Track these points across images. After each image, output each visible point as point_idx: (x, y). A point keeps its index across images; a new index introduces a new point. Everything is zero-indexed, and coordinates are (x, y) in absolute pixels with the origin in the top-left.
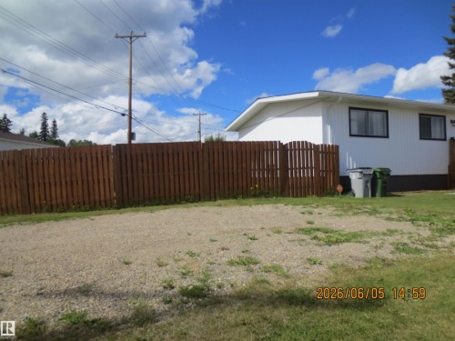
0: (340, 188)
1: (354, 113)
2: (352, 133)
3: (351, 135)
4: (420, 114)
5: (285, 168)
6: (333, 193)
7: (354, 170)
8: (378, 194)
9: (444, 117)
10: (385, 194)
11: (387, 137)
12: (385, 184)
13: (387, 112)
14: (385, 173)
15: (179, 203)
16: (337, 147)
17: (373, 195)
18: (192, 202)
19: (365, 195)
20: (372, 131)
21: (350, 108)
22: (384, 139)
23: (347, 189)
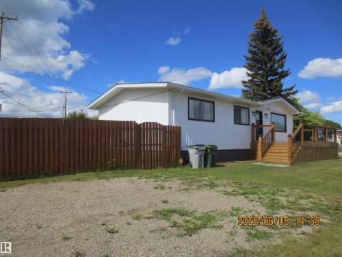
0: (181, 161)
1: (192, 102)
2: (190, 117)
3: (189, 119)
4: (235, 106)
5: (138, 144)
6: (176, 165)
7: (191, 147)
8: (209, 165)
9: (249, 109)
10: (213, 165)
11: (214, 121)
12: (214, 157)
13: (214, 103)
14: (213, 148)
15: (37, 178)
16: (180, 128)
17: (205, 166)
18: (50, 176)
19: (200, 166)
20: (204, 116)
21: (189, 98)
22: (211, 123)
23: (187, 161)
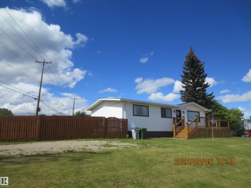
0: (128, 136)
1: (135, 107)
3: (134, 115)
5: (106, 127)
6: (125, 137)
7: (133, 129)
8: (142, 138)
10: (144, 138)
11: (148, 116)
12: (144, 134)
13: (148, 107)
14: (144, 130)
16: (127, 120)
17: (140, 138)
19: (137, 138)
20: (142, 114)
21: (134, 105)
22: (147, 117)
23: (131, 136)
